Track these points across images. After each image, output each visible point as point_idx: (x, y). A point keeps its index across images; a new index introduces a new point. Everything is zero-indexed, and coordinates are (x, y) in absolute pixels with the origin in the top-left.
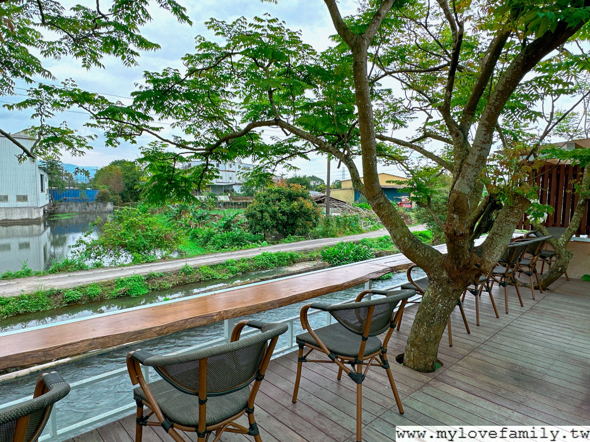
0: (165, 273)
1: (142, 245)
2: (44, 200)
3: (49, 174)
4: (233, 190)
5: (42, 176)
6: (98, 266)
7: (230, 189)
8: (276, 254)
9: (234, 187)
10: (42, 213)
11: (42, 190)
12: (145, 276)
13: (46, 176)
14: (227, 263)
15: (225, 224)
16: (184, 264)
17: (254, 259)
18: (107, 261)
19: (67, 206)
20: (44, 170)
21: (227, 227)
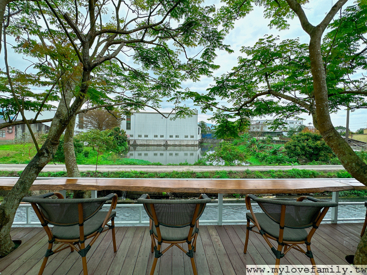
0: (237, 172)
1: (229, 158)
2: (199, 137)
3: (201, 128)
4: (282, 135)
5: (199, 128)
6: (211, 165)
7: (281, 134)
8: (302, 171)
9: (283, 133)
10: (198, 143)
11: (199, 134)
12: (228, 172)
13: (200, 128)
14: (270, 172)
15: (274, 151)
16: (246, 169)
17: (287, 171)
18: (215, 163)
19: (207, 140)
20: (200, 126)
21: (275, 153)
